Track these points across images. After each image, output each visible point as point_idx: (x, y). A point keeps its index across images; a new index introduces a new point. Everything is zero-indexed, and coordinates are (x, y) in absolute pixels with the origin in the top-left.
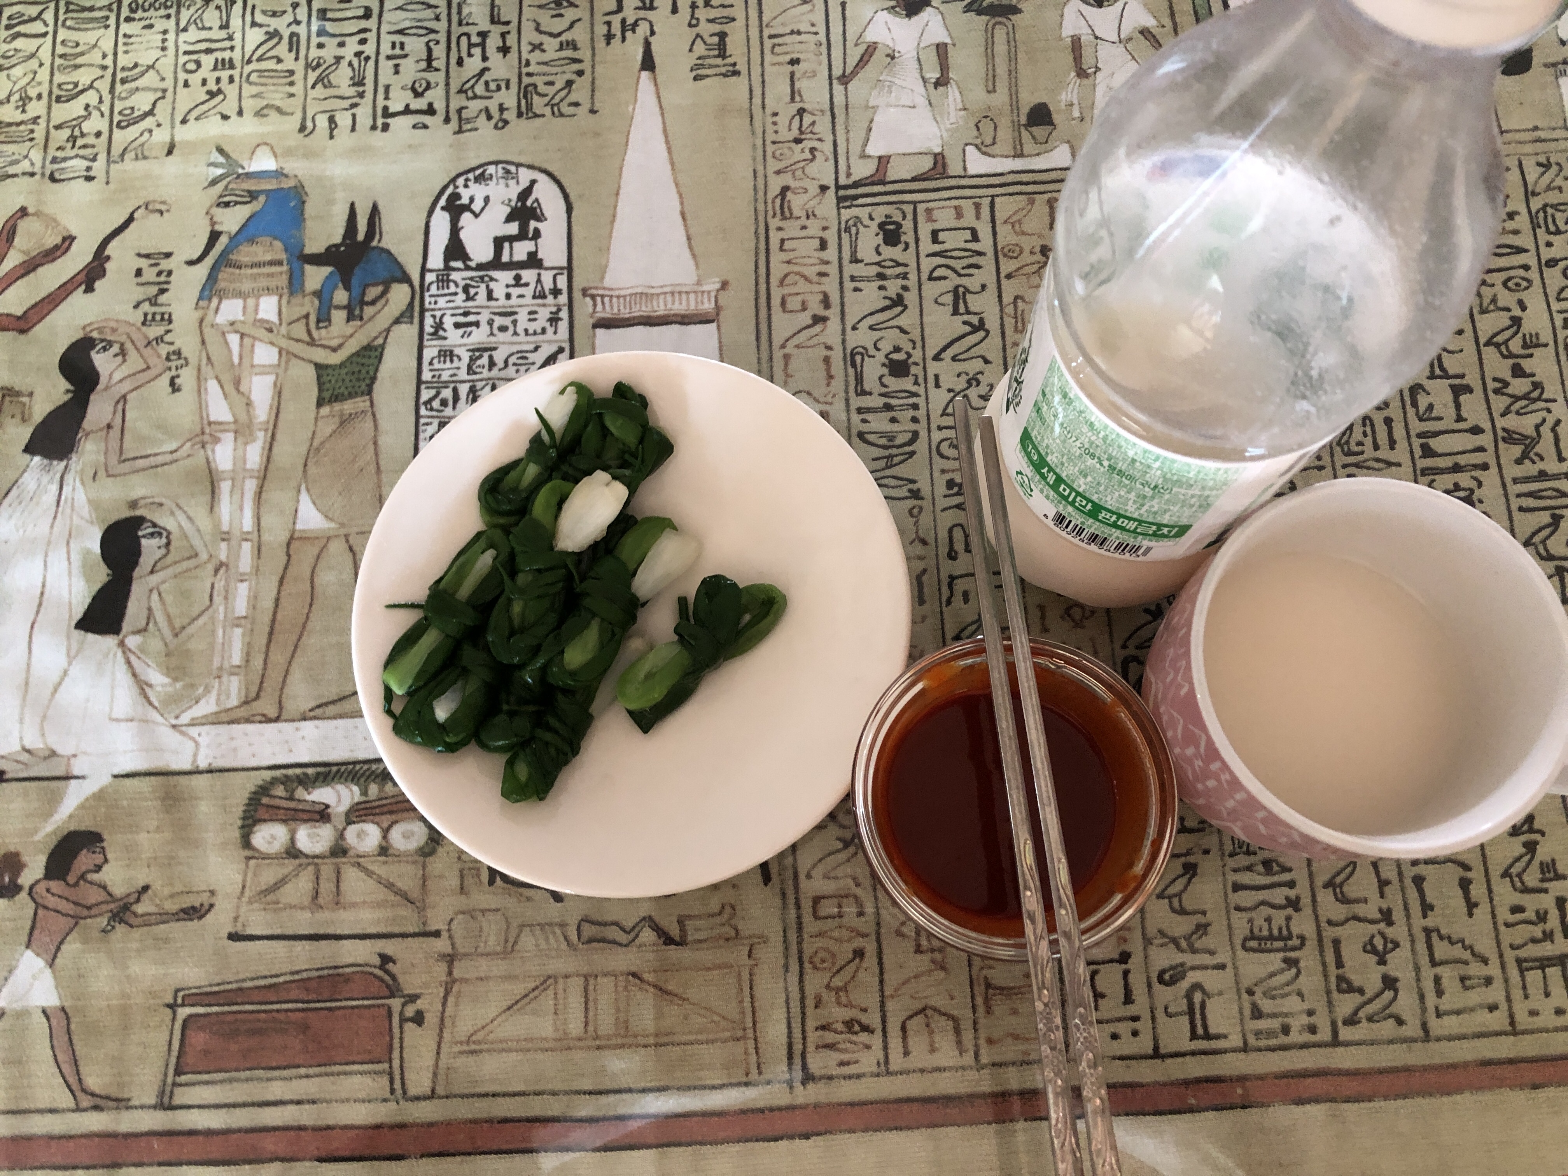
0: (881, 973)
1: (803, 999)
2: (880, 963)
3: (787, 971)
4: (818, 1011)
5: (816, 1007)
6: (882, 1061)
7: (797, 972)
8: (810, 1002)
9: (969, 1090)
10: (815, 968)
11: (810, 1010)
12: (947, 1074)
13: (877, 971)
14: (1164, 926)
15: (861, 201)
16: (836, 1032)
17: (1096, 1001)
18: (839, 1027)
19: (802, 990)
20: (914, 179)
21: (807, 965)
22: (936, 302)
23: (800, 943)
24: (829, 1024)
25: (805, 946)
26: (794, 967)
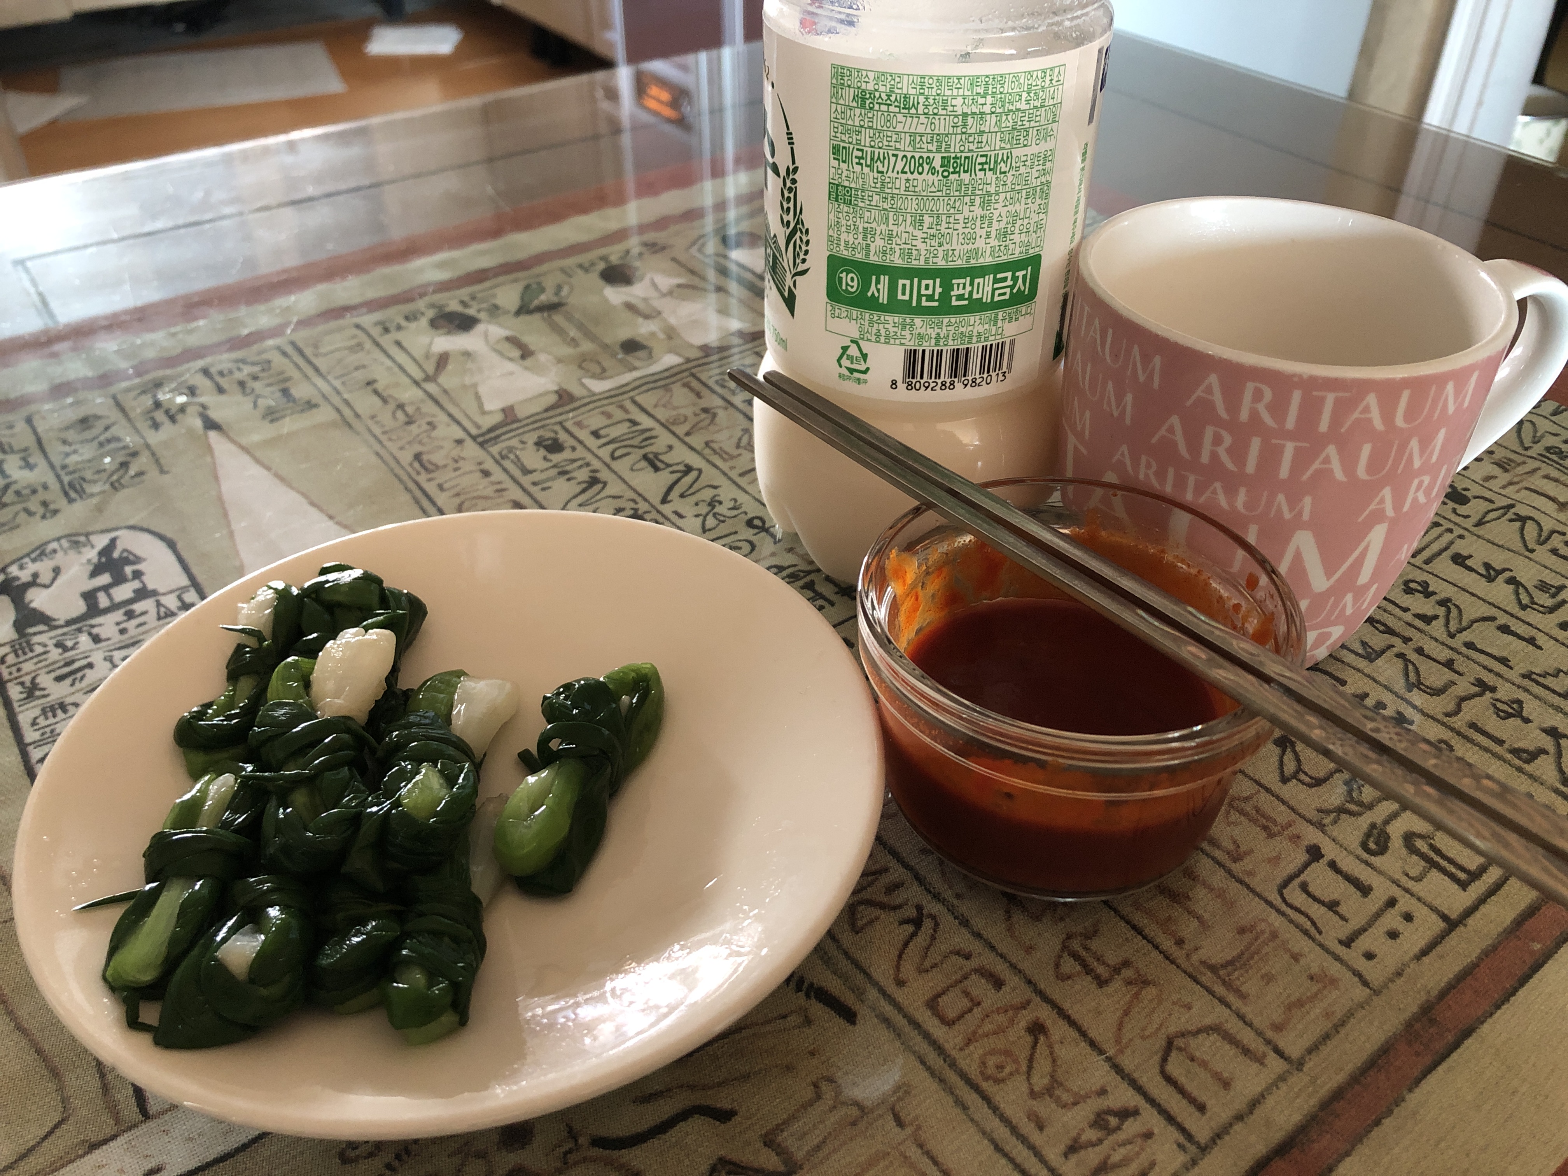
0: (1083, 1034)
1: (1014, 1130)
2: (1072, 1023)
3: (965, 1108)
4: (1046, 1131)
5: (1041, 1128)
6: (1182, 1139)
7: (979, 1101)
8: (1028, 1128)
9: (1314, 1101)
10: (997, 1081)
11: (1036, 1138)
12: (1270, 1101)
13: (1075, 1035)
14: (1317, 804)
15: (503, 437)
16: (1093, 1145)
17: (1336, 913)
18: (1091, 1135)
19: (1006, 1121)
20: (547, 410)
21: (984, 1085)
22: (632, 470)
23: (953, 1065)
24: (1076, 1140)
25: (963, 1064)
26: (971, 1098)
